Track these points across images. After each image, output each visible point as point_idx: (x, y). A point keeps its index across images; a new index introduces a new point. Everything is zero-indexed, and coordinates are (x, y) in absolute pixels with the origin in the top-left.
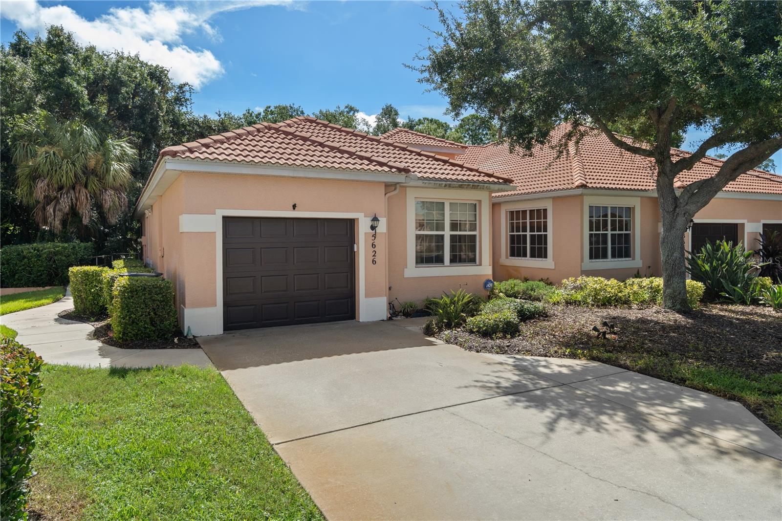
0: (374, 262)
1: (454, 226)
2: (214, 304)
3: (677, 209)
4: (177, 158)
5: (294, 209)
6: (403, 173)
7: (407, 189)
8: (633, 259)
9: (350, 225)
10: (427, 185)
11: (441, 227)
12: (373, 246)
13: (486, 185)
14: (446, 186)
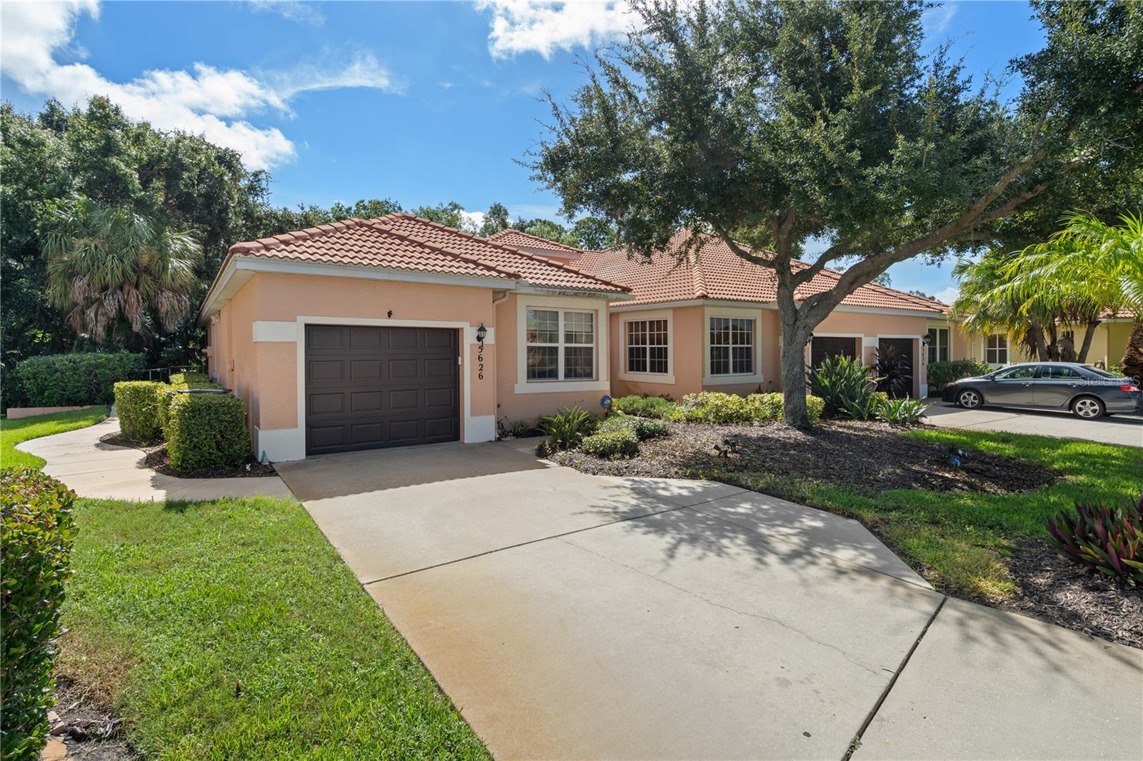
0: (481, 377)
1: (569, 338)
2: (295, 425)
3: (797, 322)
4: (249, 256)
5: (389, 316)
6: (513, 279)
7: (518, 297)
8: (755, 374)
9: (454, 334)
10: (539, 293)
11: (553, 338)
12: (480, 358)
13: (603, 293)
14: (560, 293)
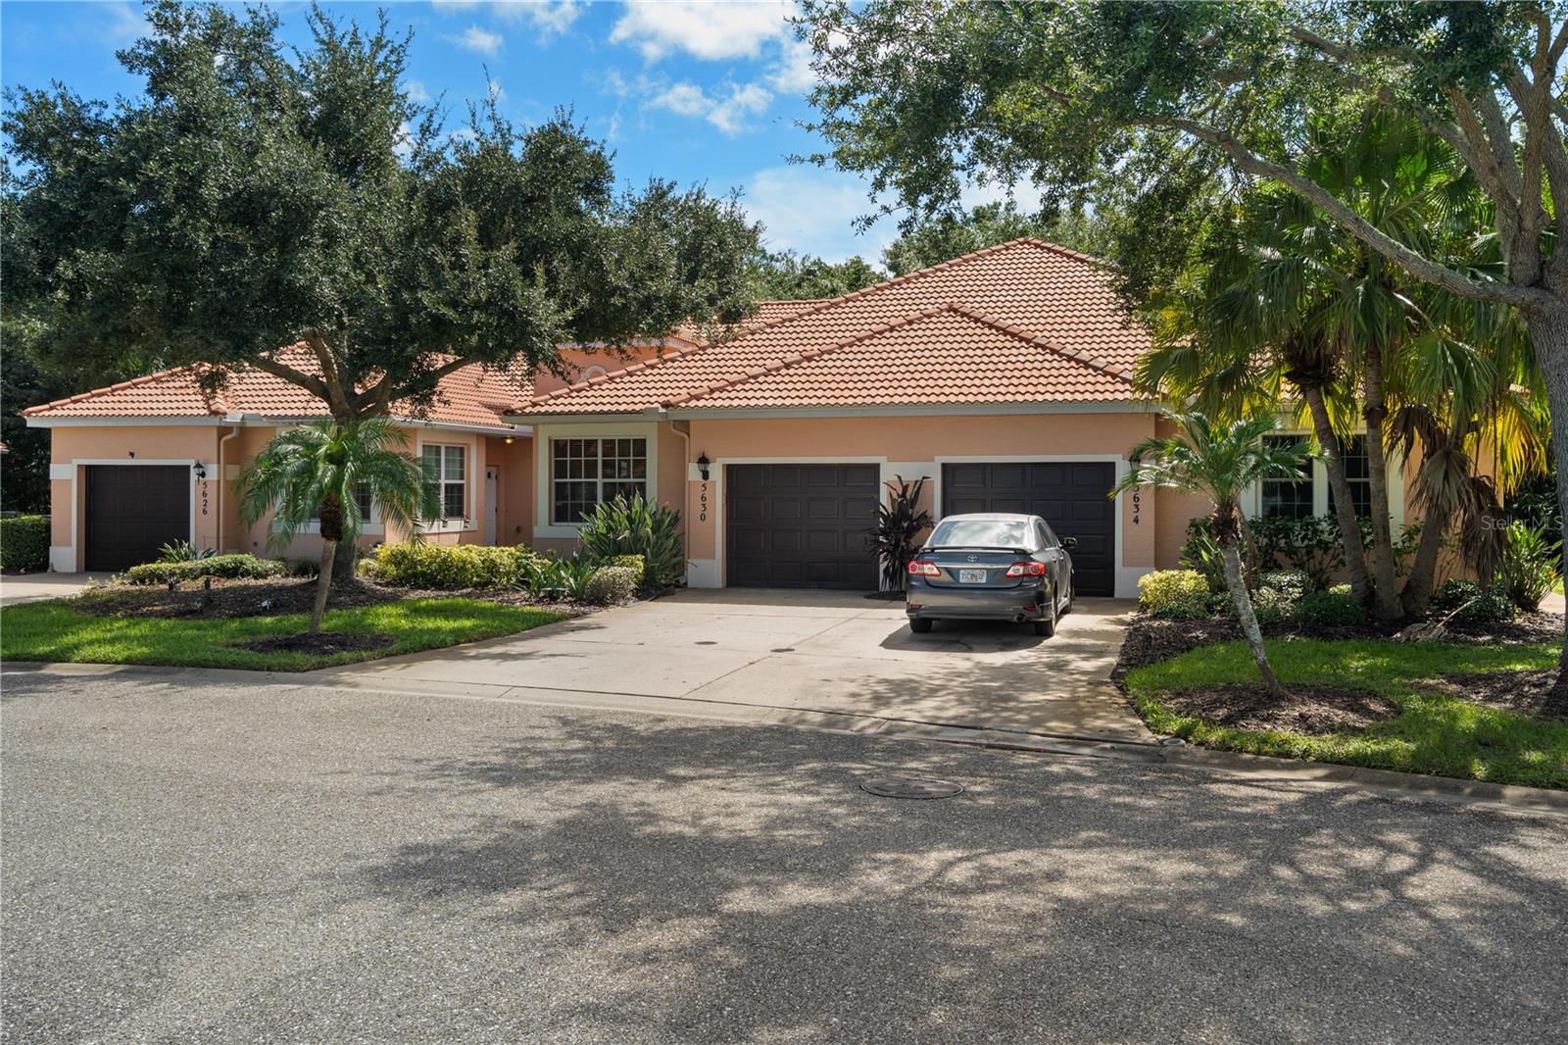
0: (205, 512)
2: (70, 545)
5: (133, 457)
12: (205, 495)
